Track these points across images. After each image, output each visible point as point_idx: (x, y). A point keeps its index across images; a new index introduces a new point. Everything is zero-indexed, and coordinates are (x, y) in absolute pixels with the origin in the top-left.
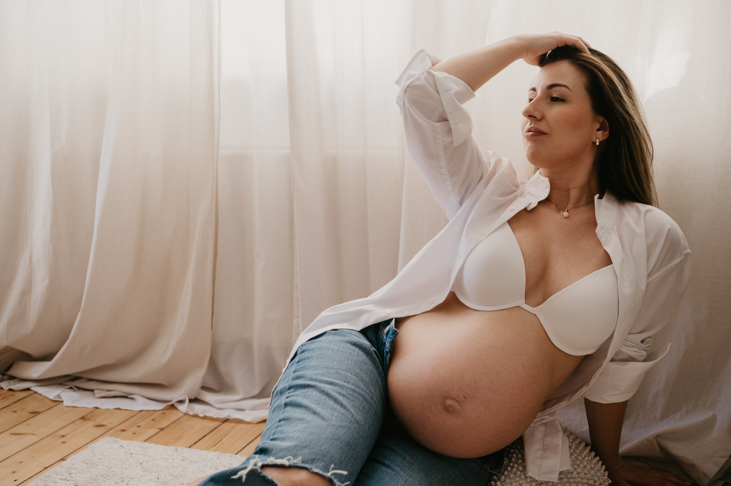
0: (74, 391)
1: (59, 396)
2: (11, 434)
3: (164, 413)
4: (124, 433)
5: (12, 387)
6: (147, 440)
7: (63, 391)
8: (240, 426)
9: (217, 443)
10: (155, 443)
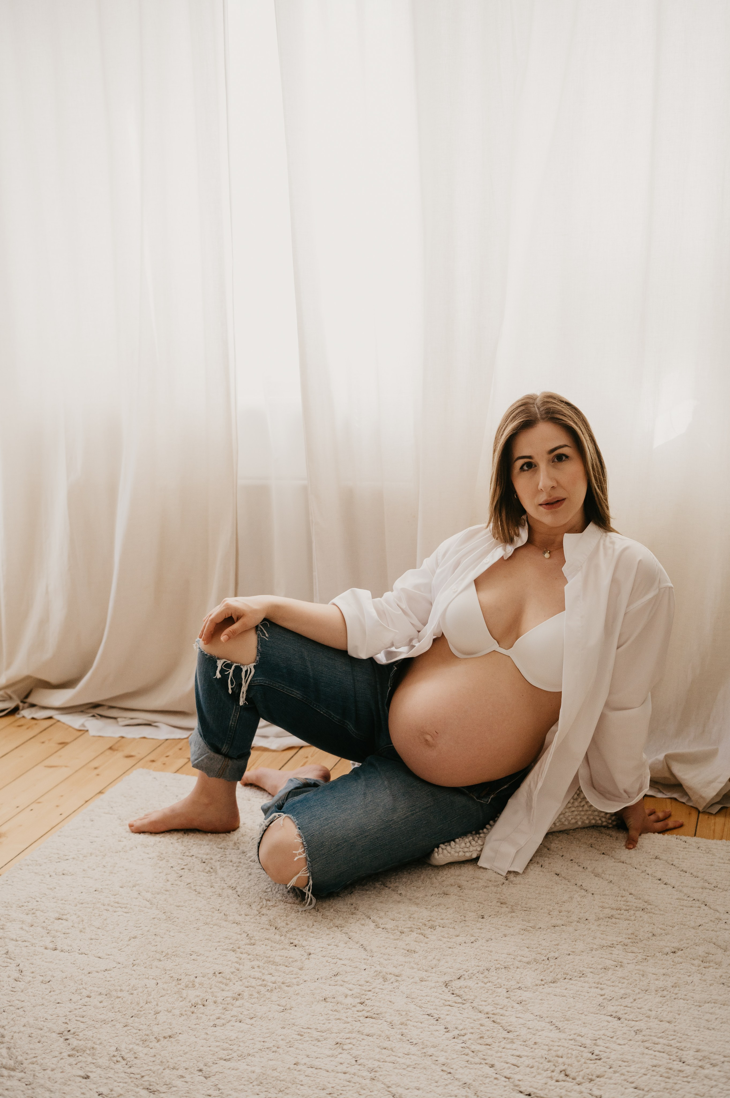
0: (97, 719)
1: (83, 725)
2: (45, 766)
4: (154, 764)
5: (35, 716)
6: (178, 770)
7: (87, 720)
8: (266, 754)
10: (187, 774)
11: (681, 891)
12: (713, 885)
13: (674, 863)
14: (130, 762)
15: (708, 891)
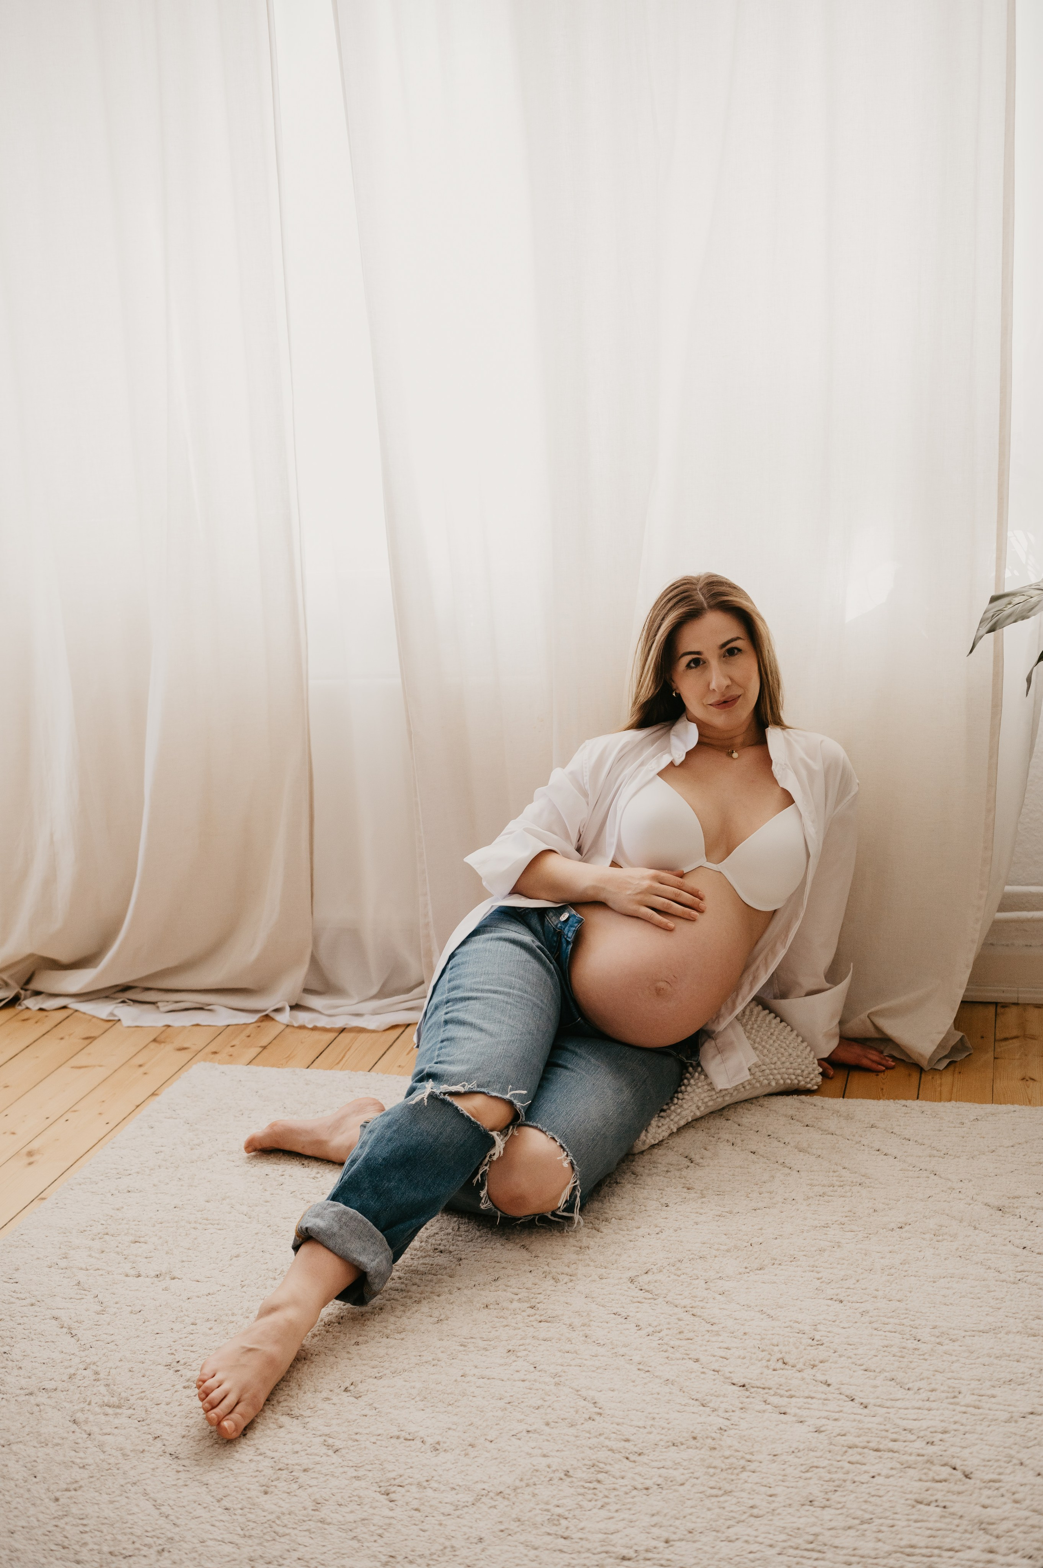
0: (130, 1005)
1: (112, 1014)
2: (72, 1067)
3: (259, 1027)
4: (217, 1056)
5: (44, 1006)
6: (251, 1062)
7: (116, 1007)
8: (363, 1036)
9: (341, 1060)
10: (263, 1066)
11: (904, 1161)
12: (943, 1152)
13: (894, 1131)
14: (184, 1056)
15: (936, 1159)
